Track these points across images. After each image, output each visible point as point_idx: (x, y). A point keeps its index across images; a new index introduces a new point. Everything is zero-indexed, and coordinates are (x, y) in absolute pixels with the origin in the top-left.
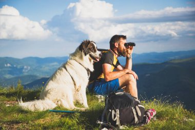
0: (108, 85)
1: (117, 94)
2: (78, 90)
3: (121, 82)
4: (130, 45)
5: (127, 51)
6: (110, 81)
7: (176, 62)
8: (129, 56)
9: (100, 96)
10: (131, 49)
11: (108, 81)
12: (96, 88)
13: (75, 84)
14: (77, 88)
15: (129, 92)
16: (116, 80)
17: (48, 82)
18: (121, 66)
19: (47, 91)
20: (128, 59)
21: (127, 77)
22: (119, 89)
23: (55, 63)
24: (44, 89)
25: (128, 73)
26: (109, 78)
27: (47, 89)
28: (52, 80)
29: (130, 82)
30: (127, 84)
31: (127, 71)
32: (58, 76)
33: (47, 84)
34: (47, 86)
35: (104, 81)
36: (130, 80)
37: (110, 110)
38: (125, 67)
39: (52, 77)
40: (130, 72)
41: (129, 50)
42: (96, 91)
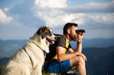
0: (60, 65)
1: (68, 73)
2: (35, 69)
3: (71, 62)
4: (80, 32)
5: (78, 37)
6: (63, 62)
8: (79, 41)
9: (53, 74)
10: (81, 35)
11: (61, 61)
12: (50, 67)
13: (32, 64)
14: (34, 67)
15: (79, 72)
16: (68, 61)
17: (9, 61)
18: (73, 49)
19: (8, 69)
20: (78, 43)
21: (77, 58)
22: (70, 68)
23: (16, 45)
24: (5, 67)
25: (78, 55)
26: (61, 59)
27: (7, 68)
28: (13, 60)
29: (80, 63)
30: (77, 64)
31: (77, 53)
32: (18, 57)
33: (8, 63)
34: (8, 65)
35: (57, 61)
36: (80, 62)
38: (76, 50)
39: (13, 57)
40: (80, 55)
41: (80, 36)
42: (50, 70)
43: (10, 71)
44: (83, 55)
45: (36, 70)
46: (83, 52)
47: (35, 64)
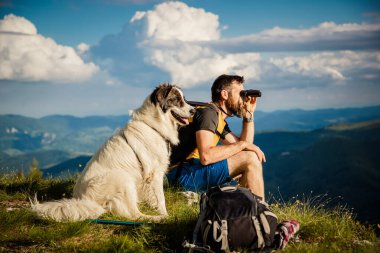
0: (206, 172)
1: (223, 189)
2: (148, 181)
3: (231, 167)
4: (251, 95)
5: (245, 107)
6: (211, 165)
7: (341, 128)
8: (248, 116)
9: (190, 192)
10: (252, 102)
11: (207, 163)
12: (183, 178)
13: (142, 169)
14: (147, 176)
15: (247, 187)
16: (223, 163)
17: (90, 164)
18: (234, 136)
19: (88, 183)
20: (246, 121)
21: (244, 157)
22: (228, 180)
23: (106, 128)
24: (82, 178)
25: (245, 150)
26: (209, 159)
27: (86, 179)
28: (98, 160)
29: (250, 167)
30: (243, 171)
31: (244, 145)
32: (109, 152)
33: (87, 169)
34: (88, 174)
35: (198, 164)
36: (250, 164)
37: (210, 222)
38: (240, 138)
39: (98, 154)
40: (249, 148)
41: (248, 104)
42: (184, 183)
43: (91, 186)
44: (257, 149)
45: (152, 183)
46: (256, 142)
47: (148, 170)
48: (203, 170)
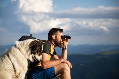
2: (17, 77)
3: (56, 70)
4: (66, 38)
5: (63, 43)
6: (47, 69)
8: (64, 47)
10: (67, 41)
11: (45, 69)
12: (34, 75)
13: (15, 71)
14: (17, 74)
16: (52, 68)
18: (58, 56)
20: (64, 50)
21: (62, 66)
25: (63, 63)
26: (46, 66)
29: (65, 71)
30: (62, 72)
31: (62, 60)
35: (41, 69)
36: (65, 69)
38: (61, 57)
40: (65, 62)
41: (65, 42)
44: (68, 62)
45: (19, 77)
47: (18, 72)
48: (43, 72)
